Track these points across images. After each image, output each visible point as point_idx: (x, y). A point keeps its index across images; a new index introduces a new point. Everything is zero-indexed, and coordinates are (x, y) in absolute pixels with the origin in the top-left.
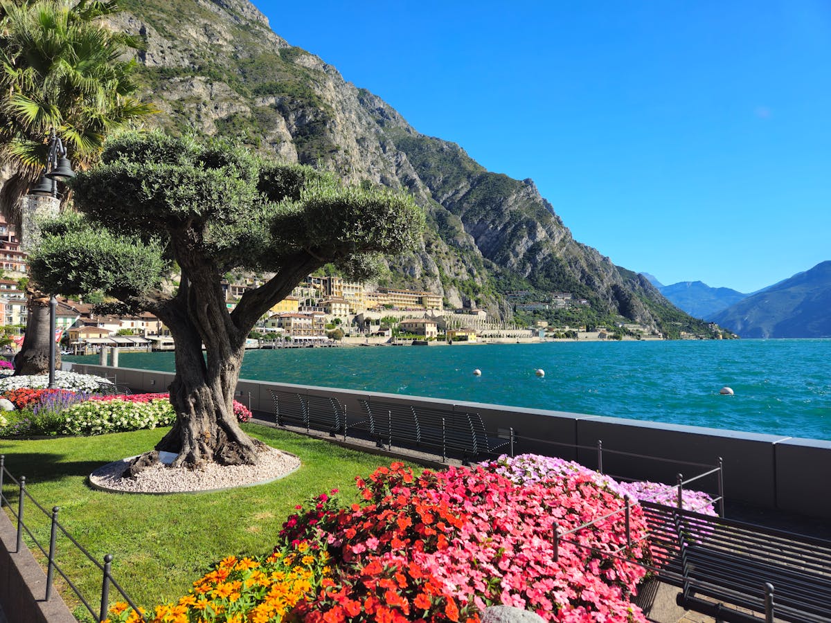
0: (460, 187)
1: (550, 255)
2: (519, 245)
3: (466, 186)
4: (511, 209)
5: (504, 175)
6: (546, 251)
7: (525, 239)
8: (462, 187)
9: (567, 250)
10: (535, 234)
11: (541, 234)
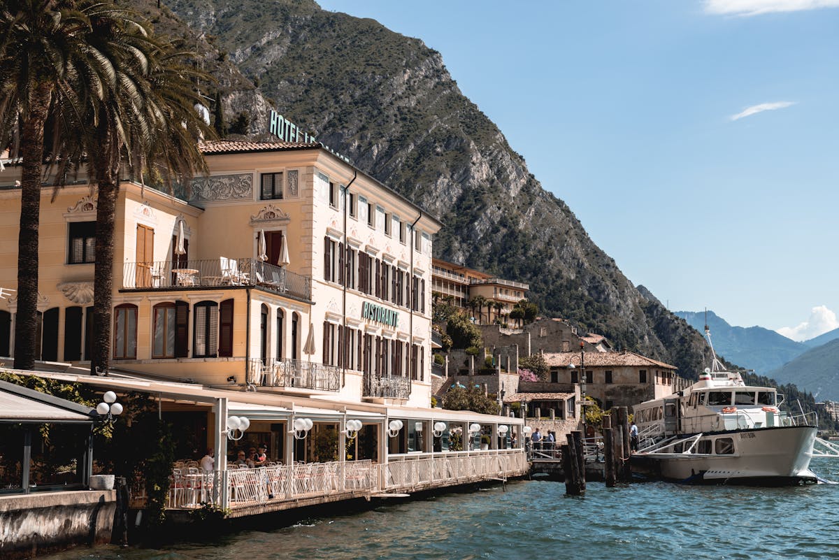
0: (264, 41)
1: (503, 223)
2: (430, 193)
3: (279, 41)
4: (401, 104)
5: (373, 21)
6: (493, 212)
7: (443, 181)
8: (269, 43)
9: (538, 213)
10: (467, 171)
11: (480, 173)
